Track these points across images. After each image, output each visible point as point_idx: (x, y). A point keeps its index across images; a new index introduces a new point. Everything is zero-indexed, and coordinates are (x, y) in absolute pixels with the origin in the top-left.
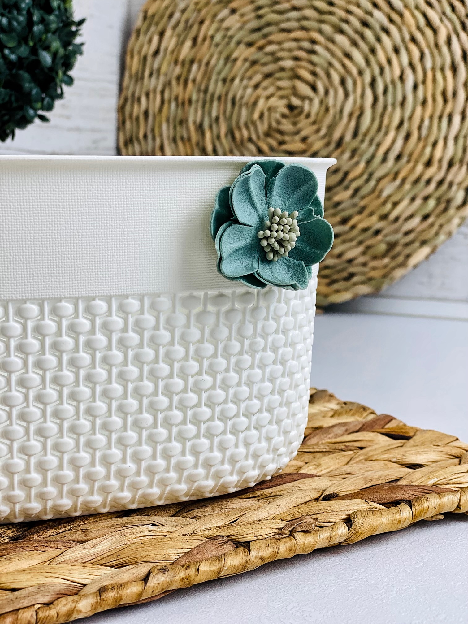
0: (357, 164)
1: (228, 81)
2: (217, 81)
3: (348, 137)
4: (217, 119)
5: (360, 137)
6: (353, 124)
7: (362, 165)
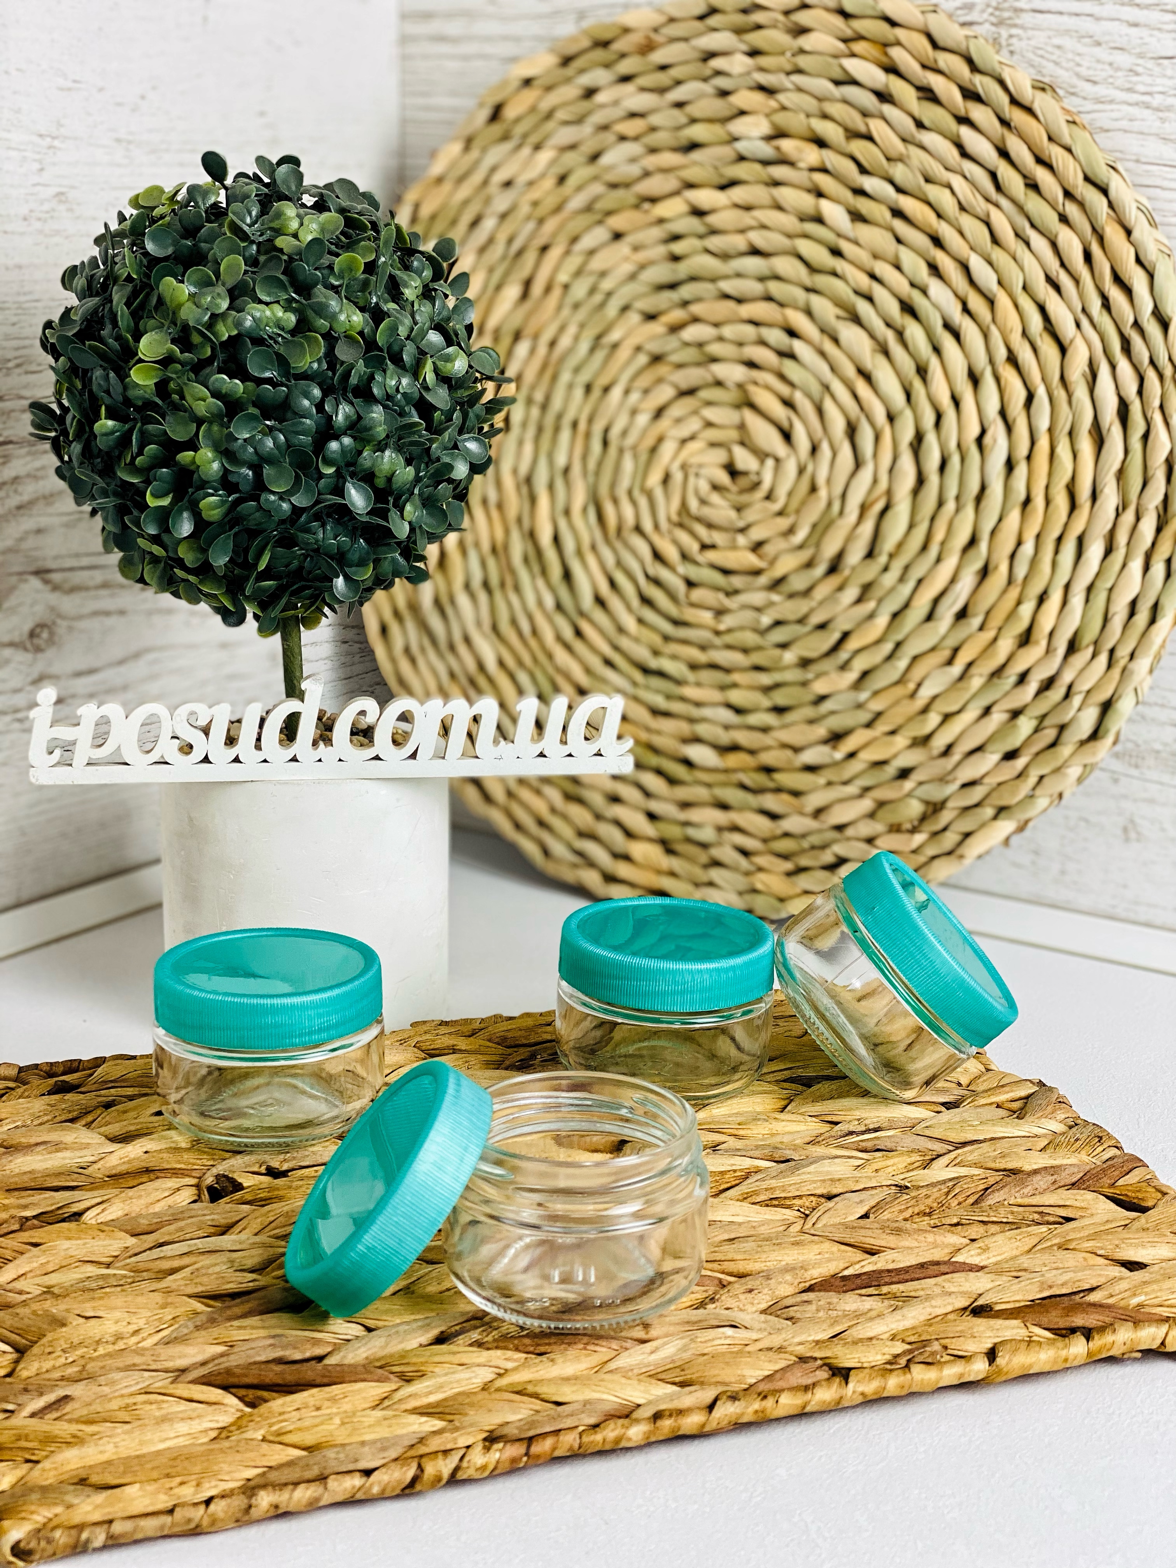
0: (871, 616)
1: (596, 393)
2: (570, 386)
3: (854, 556)
4: (566, 471)
5: (883, 559)
6: (868, 527)
7: (882, 621)
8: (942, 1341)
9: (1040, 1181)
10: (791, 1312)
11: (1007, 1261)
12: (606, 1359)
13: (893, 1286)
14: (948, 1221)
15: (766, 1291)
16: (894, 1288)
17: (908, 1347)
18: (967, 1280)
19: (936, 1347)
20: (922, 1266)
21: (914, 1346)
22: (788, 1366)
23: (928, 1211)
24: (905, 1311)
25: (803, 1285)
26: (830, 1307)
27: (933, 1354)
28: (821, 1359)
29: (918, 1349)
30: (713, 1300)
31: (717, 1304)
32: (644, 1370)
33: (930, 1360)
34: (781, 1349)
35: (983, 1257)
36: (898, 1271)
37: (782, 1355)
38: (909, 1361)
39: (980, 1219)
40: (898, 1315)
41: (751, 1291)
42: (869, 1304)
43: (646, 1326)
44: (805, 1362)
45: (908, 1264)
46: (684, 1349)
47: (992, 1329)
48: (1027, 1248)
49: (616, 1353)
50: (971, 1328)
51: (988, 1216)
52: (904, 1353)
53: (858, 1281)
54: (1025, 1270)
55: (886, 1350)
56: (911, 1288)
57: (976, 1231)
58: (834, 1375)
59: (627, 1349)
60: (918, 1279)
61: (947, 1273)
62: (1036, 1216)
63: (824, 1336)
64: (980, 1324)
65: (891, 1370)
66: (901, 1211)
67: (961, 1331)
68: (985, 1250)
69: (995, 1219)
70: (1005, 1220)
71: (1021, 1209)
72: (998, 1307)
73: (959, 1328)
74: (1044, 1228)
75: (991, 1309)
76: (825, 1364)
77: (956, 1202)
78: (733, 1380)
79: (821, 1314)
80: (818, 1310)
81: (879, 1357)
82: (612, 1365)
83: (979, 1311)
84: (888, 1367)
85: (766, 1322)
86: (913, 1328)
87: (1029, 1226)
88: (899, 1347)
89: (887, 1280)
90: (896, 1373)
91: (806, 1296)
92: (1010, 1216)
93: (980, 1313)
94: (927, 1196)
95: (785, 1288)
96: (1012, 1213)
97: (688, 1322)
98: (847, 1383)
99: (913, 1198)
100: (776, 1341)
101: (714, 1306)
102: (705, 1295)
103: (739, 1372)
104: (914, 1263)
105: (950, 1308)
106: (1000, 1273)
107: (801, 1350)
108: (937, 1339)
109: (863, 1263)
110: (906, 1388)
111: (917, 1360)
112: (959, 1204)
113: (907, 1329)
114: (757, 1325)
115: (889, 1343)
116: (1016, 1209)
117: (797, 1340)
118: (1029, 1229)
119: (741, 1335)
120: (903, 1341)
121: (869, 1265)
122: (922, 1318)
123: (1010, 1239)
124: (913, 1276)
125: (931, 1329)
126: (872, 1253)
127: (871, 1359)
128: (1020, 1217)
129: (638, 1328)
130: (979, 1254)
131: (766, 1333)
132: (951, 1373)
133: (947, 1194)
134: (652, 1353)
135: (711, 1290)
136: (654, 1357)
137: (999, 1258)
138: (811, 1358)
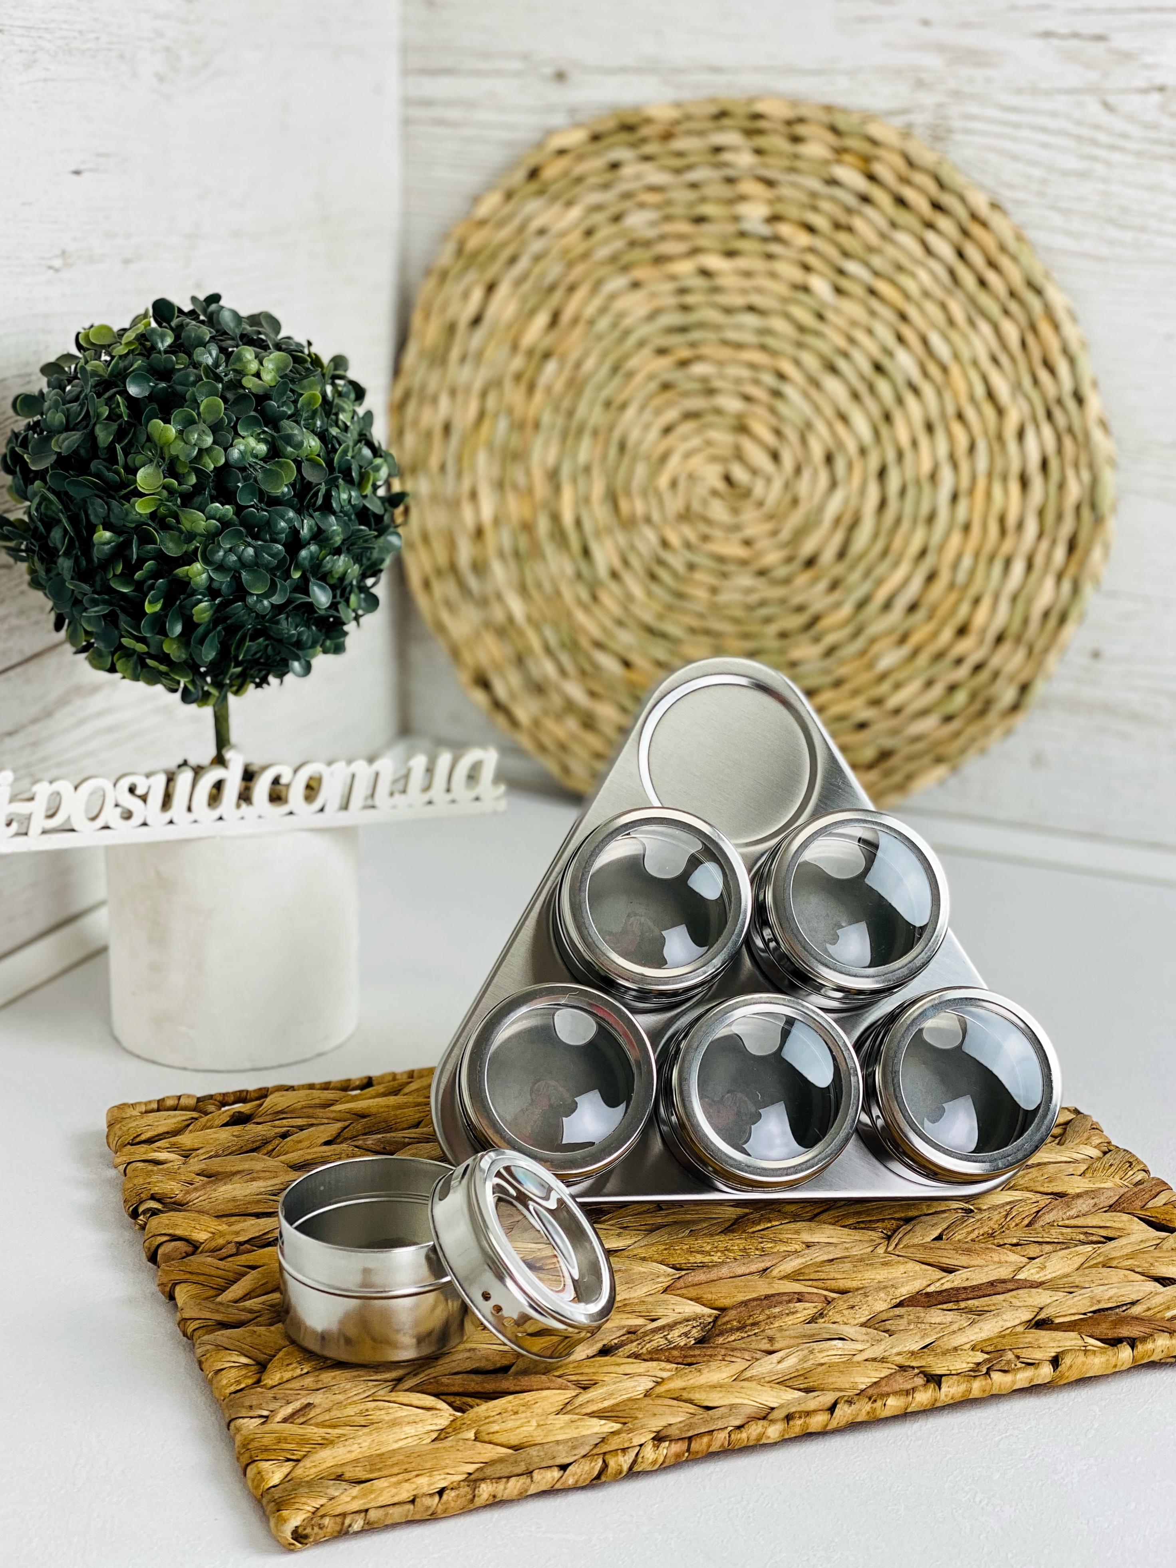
8: (1015, 1351)
9: (1083, 1205)
10: (888, 1325)
11: (1060, 1278)
12: (742, 1368)
13: (970, 1302)
14: (1009, 1241)
15: (865, 1307)
16: (970, 1303)
17: (986, 1356)
18: (1030, 1297)
19: (1010, 1356)
20: (992, 1284)
21: (992, 1355)
22: (891, 1375)
23: (990, 1232)
24: (981, 1324)
25: (894, 1301)
26: (919, 1321)
27: (1009, 1362)
28: (918, 1368)
29: (996, 1358)
30: (822, 1315)
31: (826, 1319)
32: (774, 1378)
33: (1006, 1368)
34: (883, 1360)
35: (1041, 1275)
36: (974, 1288)
37: (885, 1365)
38: (988, 1369)
39: (1036, 1240)
40: (976, 1328)
41: (853, 1307)
42: (950, 1316)
43: (771, 1339)
44: (905, 1371)
45: (981, 1282)
46: (804, 1360)
47: (1053, 1340)
48: (1076, 1266)
49: (749, 1363)
50: (1037, 1340)
51: (1042, 1237)
52: (985, 1361)
53: (940, 1298)
54: (1077, 1286)
55: (970, 1359)
56: (984, 1304)
57: (1033, 1250)
58: (928, 1381)
59: (757, 1360)
60: (989, 1295)
61: (1012, 1290)
62: (1082, 1237)
63: (916, 1347)
64: (1044, 1336)
65: (975, 1377)
66: (969, 1233)
67: (1030, 1343)
68: (1042, 1269)
69: (1048, 1240)
70: (1056, 1240)
71: (1069, 1230)
72: (1057, 1321)
73: (1027, 1340)
74: (1089, 1248)
75: (1052, 1322)
76: (921, 1372)
77: (1014, 1224)
78: (848, 1386)
79: (912, 1327)
80: (909, 1324)
81: (964, 1365)
82: (748, 1374)
83: (1041, 1324)
84: (972, 1374)
85: (867, 1334)
86: (989, 1339)
87: (1076, 1246)
88: (980, 1357)
89: (964, 1296)
90: (978, 1379)
91: (898, 1311)
92: (1060, 1236)
93: (1042, 1325)
94: (990, 1219)
95: (880, 1304)
96: (1062, 1234)
97: (804, 1336)
98: (940, 1389)
99: (978, 1220)
100: (877, 1351)
101: (823, 1320)
102: (815, 1310)
103: (852, 1380)
104: (985, 1281)
105: (1017, 1322)
106: (1056, 1289)
107: (899, 1360)
108: (1010, 1350)
109: (942, 1281)
110: (987, 1392)
111: (995, 1368)
112: (1017, 1225)
113: (985, 1340)
114: (860, 1338)
115: (971, 1353)
116: (1065, 1230)
117: (895, 1351)
118: (1077, 1248)
119: (849, 1346)
120: (982, 1351)
121: (949, 1282)
122: (997, 1330)
123: (1062, 1258)
124: (985, 1292)
125: (1004, 1341)
126: (949, 1270)
127: (958, 1367)
128: (1069, 1237)
129: (764, 1341)
130: (1038, 1273)
131: (869, 1344)
132: (1023, 1378)
133: (1006, 1216)
134: (779, 1362)
135: (820, 1306)
136: (780, 1366)
137: (1054, 1275)
138: (909, 1367)
